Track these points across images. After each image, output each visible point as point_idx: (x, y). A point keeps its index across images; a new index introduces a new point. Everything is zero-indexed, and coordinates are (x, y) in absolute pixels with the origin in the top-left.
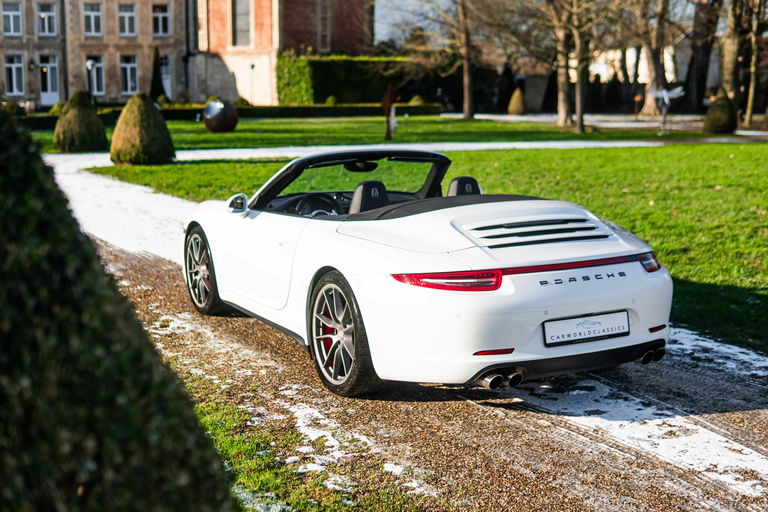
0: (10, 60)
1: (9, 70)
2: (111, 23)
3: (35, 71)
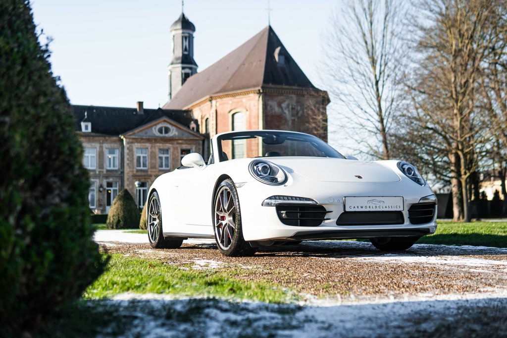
3: (103, 192)
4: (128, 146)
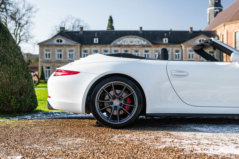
2: (196, 56)
4: (185, 49)
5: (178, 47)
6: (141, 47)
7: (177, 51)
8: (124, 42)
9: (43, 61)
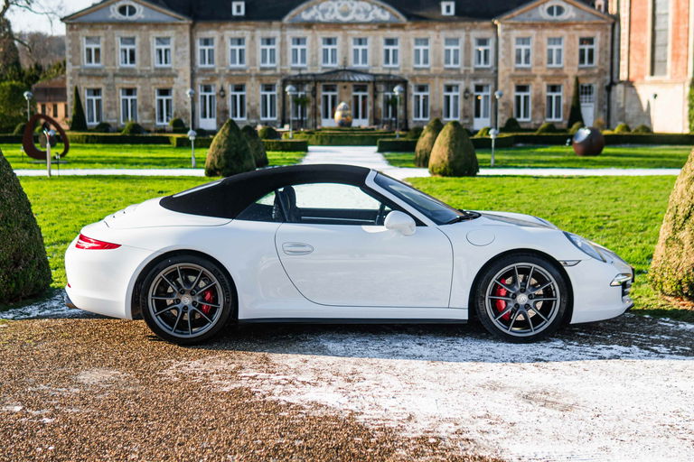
0: (449, 88)
1: (448, 98)
2: (539, 56)
3: (470, 99)
4: (504, 34)
5: (486, 28)
6: (375, 27)
7: (482, 42)
8: (324, 12)
9: (79, 70)
